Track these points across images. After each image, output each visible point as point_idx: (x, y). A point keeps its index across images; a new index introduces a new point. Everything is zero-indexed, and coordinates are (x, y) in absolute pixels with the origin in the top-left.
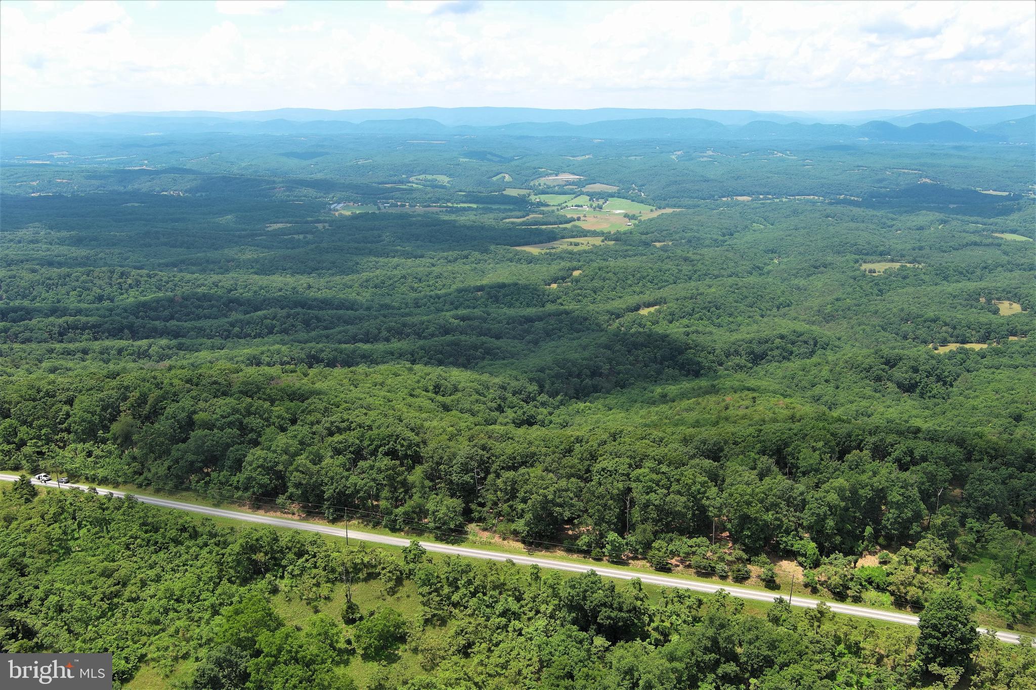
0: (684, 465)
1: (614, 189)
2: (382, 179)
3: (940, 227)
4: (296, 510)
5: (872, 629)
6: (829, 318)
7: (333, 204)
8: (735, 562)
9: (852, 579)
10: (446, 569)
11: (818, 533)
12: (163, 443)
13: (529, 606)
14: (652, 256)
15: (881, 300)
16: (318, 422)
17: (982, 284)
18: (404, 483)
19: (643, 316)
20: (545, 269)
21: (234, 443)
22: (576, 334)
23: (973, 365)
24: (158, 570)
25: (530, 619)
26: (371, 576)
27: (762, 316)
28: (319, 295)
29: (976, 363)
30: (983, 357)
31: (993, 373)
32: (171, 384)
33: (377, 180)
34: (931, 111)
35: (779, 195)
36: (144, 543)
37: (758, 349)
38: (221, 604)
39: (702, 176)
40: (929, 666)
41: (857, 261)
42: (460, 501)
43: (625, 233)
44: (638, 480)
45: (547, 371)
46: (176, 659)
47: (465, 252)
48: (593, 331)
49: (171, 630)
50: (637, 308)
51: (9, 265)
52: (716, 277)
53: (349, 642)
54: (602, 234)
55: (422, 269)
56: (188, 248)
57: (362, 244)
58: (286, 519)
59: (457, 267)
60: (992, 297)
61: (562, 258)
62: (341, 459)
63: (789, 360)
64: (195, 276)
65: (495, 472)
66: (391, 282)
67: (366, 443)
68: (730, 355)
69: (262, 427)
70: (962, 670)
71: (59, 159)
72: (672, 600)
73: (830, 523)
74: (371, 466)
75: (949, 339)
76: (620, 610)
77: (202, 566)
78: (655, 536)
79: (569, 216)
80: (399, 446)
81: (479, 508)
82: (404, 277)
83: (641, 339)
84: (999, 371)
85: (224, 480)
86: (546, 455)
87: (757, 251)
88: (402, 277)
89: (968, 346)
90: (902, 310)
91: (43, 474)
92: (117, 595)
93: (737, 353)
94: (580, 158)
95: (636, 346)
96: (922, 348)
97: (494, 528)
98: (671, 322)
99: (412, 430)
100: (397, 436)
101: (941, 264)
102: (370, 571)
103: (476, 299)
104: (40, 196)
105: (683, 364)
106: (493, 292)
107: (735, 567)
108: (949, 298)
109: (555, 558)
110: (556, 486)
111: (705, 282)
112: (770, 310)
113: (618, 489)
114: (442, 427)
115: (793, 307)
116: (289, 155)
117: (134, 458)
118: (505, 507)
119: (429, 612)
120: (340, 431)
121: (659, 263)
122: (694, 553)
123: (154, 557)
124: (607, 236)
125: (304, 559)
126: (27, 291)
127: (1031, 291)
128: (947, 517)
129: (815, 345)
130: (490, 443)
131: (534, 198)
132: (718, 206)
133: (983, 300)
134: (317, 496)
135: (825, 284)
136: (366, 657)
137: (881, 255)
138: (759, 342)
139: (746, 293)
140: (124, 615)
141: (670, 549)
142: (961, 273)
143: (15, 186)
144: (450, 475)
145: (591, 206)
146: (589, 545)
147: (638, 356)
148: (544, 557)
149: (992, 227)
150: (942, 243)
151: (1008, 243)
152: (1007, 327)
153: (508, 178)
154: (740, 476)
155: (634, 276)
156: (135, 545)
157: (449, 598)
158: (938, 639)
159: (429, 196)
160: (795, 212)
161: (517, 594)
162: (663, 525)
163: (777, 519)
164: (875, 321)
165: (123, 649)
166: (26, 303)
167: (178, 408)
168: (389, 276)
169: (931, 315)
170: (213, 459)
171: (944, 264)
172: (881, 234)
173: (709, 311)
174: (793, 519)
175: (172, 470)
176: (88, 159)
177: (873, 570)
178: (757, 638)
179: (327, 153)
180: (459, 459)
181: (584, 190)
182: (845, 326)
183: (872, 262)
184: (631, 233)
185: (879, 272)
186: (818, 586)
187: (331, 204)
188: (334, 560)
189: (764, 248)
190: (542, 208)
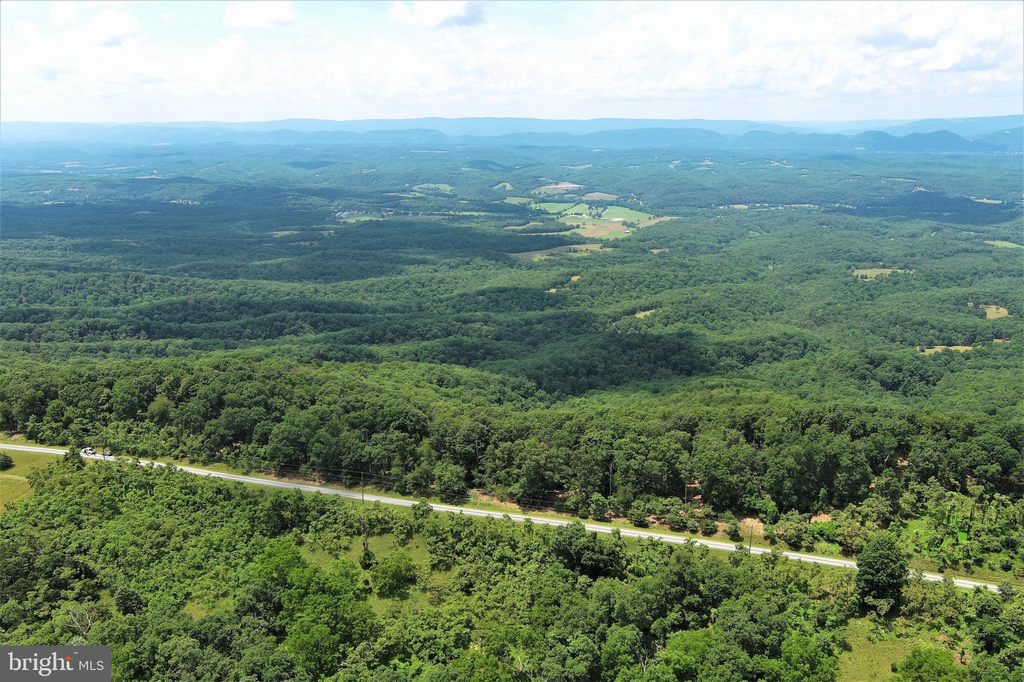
0: (660, 435)
1: (613, 198)
2: (386, 188)
3: (933, 235)
4: (316, 478)
5: (817, 569)
6: (821, 322)
7: (338, 212)
8: (704, 518)
9: (806, 532)
10: (450, 522)
11: (777, 493)
12: (197, 419)
13: (523, 552)
14: (648, 262)
15: (871, 305)
16: (335, 402)
17: (971, 290)
18: (413, 453)
19: (639, 319)
20: (545, 274)
21: (260, 420)
22: (574, 337)
23: (957, 365)
24: (197, 525)
25: (523, 564)
26: (384, 531)
27: (755, 320)
28: (325, 299)
29: (960, 364)
30: (968, 358)
31: (976, 373)
32: (201, 370)
33: (380, 189)
34: (927, 120)
35: (775, 203)
36: (185, 503)
37: (749, 351)
38: (254, 554)
39: (699, 185)
40: (865, 599)
41: (849, 268)
42: (462, 468)
43: (623, 240)
44: (619, 448)
45: (545, 369)
46: (217, 597)
47: (467, 259)
48: (590, 333)
49: (212, 573)
50: (633, 312)
51: (27, 270)
52: (711, 282)
53: (366, 582)
54: (600, 241)
55: (425, 274)
56: (198, 254)
57: (367, 251)
58: (308, 485)
59: (459, 272)
60: (980, 302)
61: (561, 265)
62: (357, 432)
63: (779, 360)
64: (206, 280)
65: (494, 443)
66: (395, 286)
67: (378, 419)
68: (721, 356)
69: (285, 407)
70: (892, 601)
71: (71, 169)
72: (647, 548)
73: (788, 484)
74: (383, 438)
75: (936, 341)
76: (601, 553)
77: (237, 522)
78: (635, 498)
79: (568, 224)
80: (408, 422)
81: (479, 475)
82: (408, 282)
83: (636, 340)
84: (981, 371)
85: (252, 451)
86: (539, 428)
87: (752, 257)
88: (406, 282)
89: (953, 348)
90: (891, 314)
91: (88, 448)
92: (163, 544)
93: (728, 354)
94: (579, 168)
95: (630, 346)
96: (909, 349)
97: (493, 493)
98: (666, 325)
99: (420, 408)
100: (407, 413)
101: (931, 270)
102: (383, 527)
103: (477, 303)
104: (53, 204)
105: (675, 364)
106: (494, 296)
107: (704, 522)
108: (937, 303)
109: (546, 516)
110: (548, 452)
111: (700, 287)
112: (764, 314)
113: (602, 455)
114: (447, 407)
115: (786, 311)
116: (296, 164)
117: (171, 434)
118: (502, 474)
119: (436, 558)
120: (354, 409)
121: (656, 269)
122: (668, 511)
123: (193, 515)
124: (605, 243)
125: (326, 515)
126: (46, 295)
127: (1018, 296)
128: (890, 478)
129: (805, 346)
130: (490, 419)
131: (533, 206)
132: (716, 214)
133: (970, 305)
134: (336, 464)
135: (818, 289)
136: (381, 595)
137: (873, 261)
138: (751, 344)
139: (739, 298)
140: (170, 562)
141: (647, 507)
142: (951, 279)
143: (28, 195)
144: (454, 446)
145: (590, 214)
146: (576, 503)
147: (632, 356)
148: (537, 515)
149: (985, 235)
150: (934, 250)
151: (999, 251)
152: (992, 330)
153: (509, 187)
154: (710, 444)
155: (631, 281)
156: (177, 505)
157: (453, 547)
158: (872, 575)
159: (431, 205)
160: (790, 220)
161: (513, 543)
162: (641, 487)
163: (742, 481)
164: (866, 324)
165: (171, 588)
166: (45, 306)
167: (209, 390)
168: (393, 281)
169: (919, 318)
170: (242, 434)
171: (935, 270)
172: (874, 242)
173: (703, 315)
174: (756, 482)
175: (205, 443)
176: (99, 168)
177: (825, 524)
178: (717, 573)
179: (332, 163)
180: (463, 431)
181: (584, 198)
182: (835, 329)
183: (865, 268)
184: (629, 240)
185: (871, 278)
186: (776, 538)
187: (335, 213)
188: (352, 517)
189: (759, 255)
190: (543, 216)
